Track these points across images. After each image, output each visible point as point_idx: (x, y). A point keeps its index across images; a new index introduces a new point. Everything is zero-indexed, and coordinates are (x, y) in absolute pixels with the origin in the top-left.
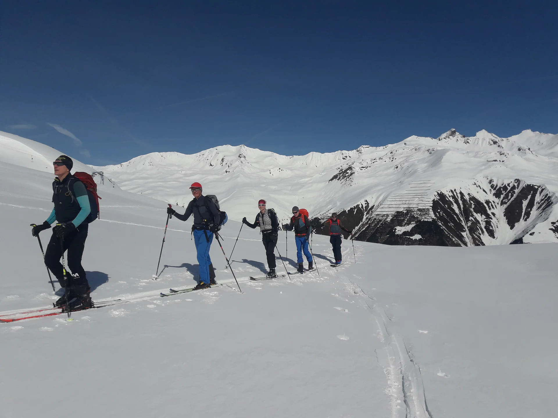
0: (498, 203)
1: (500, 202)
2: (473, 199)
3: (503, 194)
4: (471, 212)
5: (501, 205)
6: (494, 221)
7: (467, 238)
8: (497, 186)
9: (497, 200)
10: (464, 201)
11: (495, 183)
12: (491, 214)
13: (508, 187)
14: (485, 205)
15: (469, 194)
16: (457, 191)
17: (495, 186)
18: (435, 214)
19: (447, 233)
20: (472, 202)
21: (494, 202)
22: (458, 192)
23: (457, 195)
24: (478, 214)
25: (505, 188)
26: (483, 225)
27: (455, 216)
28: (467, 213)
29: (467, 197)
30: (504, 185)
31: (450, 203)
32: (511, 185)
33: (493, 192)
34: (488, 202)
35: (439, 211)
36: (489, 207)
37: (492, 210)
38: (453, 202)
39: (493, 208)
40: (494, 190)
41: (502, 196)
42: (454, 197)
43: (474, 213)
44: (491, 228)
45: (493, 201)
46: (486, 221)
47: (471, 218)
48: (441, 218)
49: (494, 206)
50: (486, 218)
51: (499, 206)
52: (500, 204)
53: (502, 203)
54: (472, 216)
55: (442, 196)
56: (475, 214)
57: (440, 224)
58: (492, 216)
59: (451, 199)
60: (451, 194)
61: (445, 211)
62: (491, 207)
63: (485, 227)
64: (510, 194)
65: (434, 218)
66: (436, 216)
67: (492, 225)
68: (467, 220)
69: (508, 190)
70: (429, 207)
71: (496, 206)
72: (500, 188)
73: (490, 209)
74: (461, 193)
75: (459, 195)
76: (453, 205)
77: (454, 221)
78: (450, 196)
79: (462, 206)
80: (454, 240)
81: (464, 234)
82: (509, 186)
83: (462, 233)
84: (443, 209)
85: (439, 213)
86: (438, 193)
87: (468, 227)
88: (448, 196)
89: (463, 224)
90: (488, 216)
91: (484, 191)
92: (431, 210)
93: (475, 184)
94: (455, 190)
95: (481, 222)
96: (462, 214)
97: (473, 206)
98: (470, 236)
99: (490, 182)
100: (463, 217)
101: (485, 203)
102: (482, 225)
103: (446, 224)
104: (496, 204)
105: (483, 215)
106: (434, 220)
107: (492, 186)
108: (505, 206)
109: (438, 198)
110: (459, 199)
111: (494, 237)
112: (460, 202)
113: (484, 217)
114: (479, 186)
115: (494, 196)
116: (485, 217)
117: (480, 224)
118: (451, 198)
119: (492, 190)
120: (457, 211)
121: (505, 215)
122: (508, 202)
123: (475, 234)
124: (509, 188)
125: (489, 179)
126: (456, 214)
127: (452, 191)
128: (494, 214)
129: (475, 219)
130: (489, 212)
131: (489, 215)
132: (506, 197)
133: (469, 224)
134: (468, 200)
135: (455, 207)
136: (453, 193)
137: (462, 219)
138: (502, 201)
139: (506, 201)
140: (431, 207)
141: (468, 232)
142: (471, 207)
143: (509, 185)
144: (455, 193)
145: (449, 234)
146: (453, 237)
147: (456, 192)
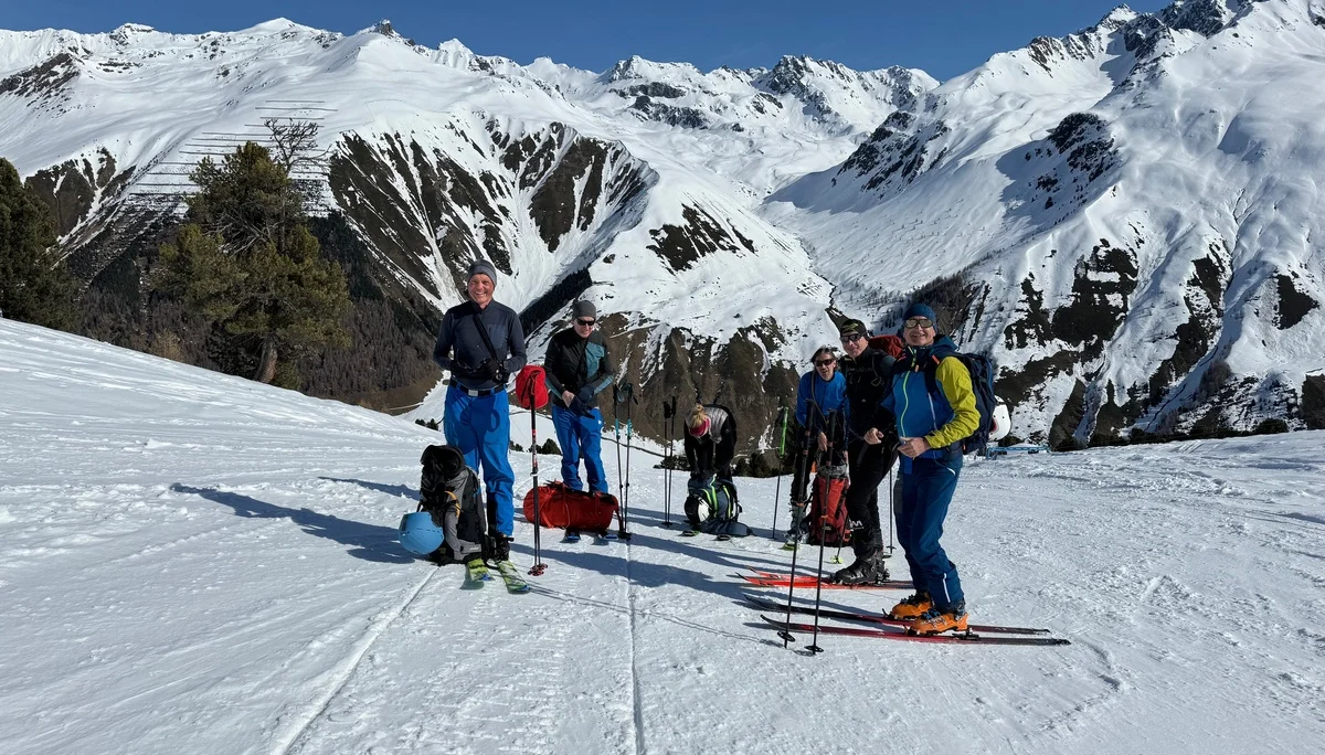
0: (513, 184)
1: (518, 180)
2: (448, 164)
3: (524, 160)
4: (444, 199)
5: (522, 187)
6: (506, 229)
7: (436, 272)
8: (508, 137)
9: (509, 175)
10: (424, 168)
11: (502, 130)
12: (497, 211)
13: (535, 141)
14: (481, 184)
15: (436, 151)
16: (402, 139)
17: (502, 138)
18: (338, 196)
19: (377, 256)
20: (446, 173)
21: (503, 180)
22: (407, 141)
23: (403, 150)
24: (464, 207)
25: (529, 144)
26: (479, 239)
27: (398, 208)
28: (432, 204)
29: (432, 159)
30: (525, 137)
31: (384, 172)
32: (543, 137)
33: (500, 152)
34: (487, 178)
35: (351, 189)
36: (491, 190)
37: (500, 201)
38: (392, 169)
39: (502, 193)
40: (500, 147)
41: (522, 165)
42: (394, 155)
43: (453, 203)
44: (501, 248)
45: (501, 177)
46: (485, 227)
47: (445, 217)
48: (357, 211)
49: (504, 190)
50: (485, 220)
51: (515, 190)
52: (517, 185)
53: (524, 184)
54: (449, 211)
55: (358, 146)
56: (455, 207)
57: (355, 227)
58: (502, 217)
59: (387, 160)
60: (385, 146)
61: (371, 193)
62: (497, 191)
63: (485, 245)
64: (542, 160)
65: (337, 208)
66: (341, 202)
67: (503, 238)
68: (435, 222)
69: (537, 150)
70: (320, 177)
71: (508, 190)
72: (517, 143)
73: (494, 196)
74: (414, 146)
75: (410, 152)
76: (393, 176)
77: (398, 223)
78: (382, 152)
79: (419, 183)
80: (398, 276)
81: (427, 260)
82: (539, 141)
83: (422, 258)
84: (362, 184)
85: (351, 195)
86: (347, 138)
87: (438, 242)
88: (377, 150)
89: (425, 232)
90: (489, 213)
91: (475, 147)
92: (326, 186)
93: (452, 127)
94: (397, 136)
95: (473, 231)
96: (419, 205)
97: (449, 185)
98: (446, 267)
99: (490, 126)
100: (423, 213)
101: (481, 179)
102: (475, 238)
103: (373, 227)
104: (510, 186)
105: (477, 211)
106: (334, 215)
107: (496, 138)
108: (532, 190)
109: (349, 151)
110: (411, 163)
111: (509, 272)
112: (414, 171)
113: (480, 215)
114: (462, 133)
115: (503, 165)
116: (483, 217)
117: (472, 236)
118: (387, 156)
119: (496, 146)
120: (405, 195)
121: (532, 215)
122: (538, 179)
123: (458, 260)
124: (539, 146)
125: (488, 118)
126: (403, 204)
127: (387, 136)
128: (504, 211)
129: (457, 219)
130: (493, 204)
131: (494, 212)
132: (533, 165)
133: (442, 232)
134: (435, 167)
135: (399, 183)
136: (393, 145)
137: (420, 218)
138: (523, 178)
139: (534, 178)
140: (326, 178)
141: (438, 254)
142: (445, 188)
143: (537, 136)
144: (397, 145)
145: (382, 258)
146: (397, 269)
147: (400, 142)
